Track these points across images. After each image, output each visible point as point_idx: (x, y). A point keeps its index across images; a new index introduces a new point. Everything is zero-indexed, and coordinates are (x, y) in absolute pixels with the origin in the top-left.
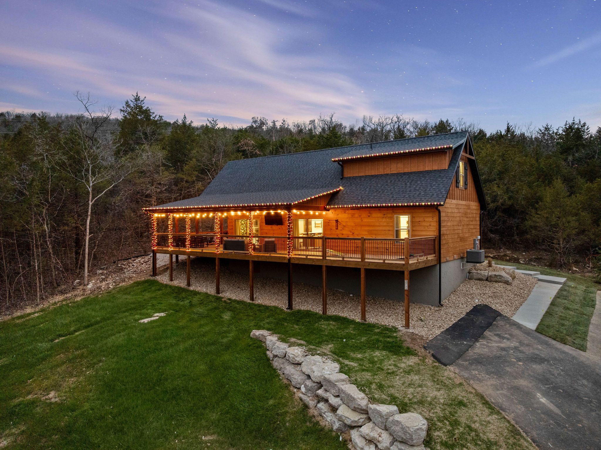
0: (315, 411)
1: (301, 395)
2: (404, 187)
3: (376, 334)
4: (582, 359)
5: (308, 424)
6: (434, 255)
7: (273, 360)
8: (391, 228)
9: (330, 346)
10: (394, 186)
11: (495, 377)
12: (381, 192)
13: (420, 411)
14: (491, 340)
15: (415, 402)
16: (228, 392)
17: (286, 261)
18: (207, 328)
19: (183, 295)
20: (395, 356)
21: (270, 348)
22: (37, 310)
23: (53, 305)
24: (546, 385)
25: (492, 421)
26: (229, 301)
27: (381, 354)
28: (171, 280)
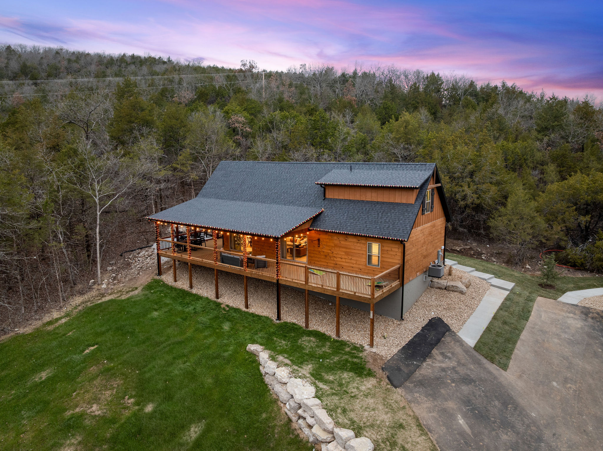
0: (296, 425)
1: (286, 410)
2: (376, 217)
3: (346, 354)
4: (502, 379)
5: (291, 436)
6: (398, 280)
7: (265, 376)
8: (364, 253)
9: (310, 366)
10: (368, 215)
11: (431, 399)
12: (357, 219)
13: (370, 434)
14: (435, 359)
15: (368, 426)
16: (231, 406)
17: (275, 281)
18: (211, 340)
19: (187, 300)
20: (358, 378)
21: (263, 364)
22: (63, 314)
23: (75, 308)
24: (467, 406)
25: (420, 442)
26: (227, 309)
27: (349, 375)
28: (176, 281)
